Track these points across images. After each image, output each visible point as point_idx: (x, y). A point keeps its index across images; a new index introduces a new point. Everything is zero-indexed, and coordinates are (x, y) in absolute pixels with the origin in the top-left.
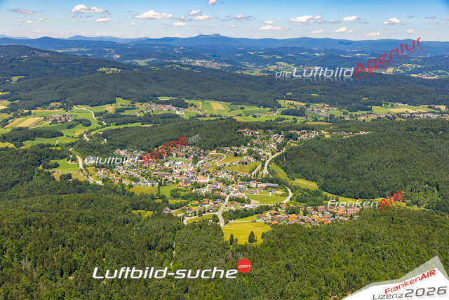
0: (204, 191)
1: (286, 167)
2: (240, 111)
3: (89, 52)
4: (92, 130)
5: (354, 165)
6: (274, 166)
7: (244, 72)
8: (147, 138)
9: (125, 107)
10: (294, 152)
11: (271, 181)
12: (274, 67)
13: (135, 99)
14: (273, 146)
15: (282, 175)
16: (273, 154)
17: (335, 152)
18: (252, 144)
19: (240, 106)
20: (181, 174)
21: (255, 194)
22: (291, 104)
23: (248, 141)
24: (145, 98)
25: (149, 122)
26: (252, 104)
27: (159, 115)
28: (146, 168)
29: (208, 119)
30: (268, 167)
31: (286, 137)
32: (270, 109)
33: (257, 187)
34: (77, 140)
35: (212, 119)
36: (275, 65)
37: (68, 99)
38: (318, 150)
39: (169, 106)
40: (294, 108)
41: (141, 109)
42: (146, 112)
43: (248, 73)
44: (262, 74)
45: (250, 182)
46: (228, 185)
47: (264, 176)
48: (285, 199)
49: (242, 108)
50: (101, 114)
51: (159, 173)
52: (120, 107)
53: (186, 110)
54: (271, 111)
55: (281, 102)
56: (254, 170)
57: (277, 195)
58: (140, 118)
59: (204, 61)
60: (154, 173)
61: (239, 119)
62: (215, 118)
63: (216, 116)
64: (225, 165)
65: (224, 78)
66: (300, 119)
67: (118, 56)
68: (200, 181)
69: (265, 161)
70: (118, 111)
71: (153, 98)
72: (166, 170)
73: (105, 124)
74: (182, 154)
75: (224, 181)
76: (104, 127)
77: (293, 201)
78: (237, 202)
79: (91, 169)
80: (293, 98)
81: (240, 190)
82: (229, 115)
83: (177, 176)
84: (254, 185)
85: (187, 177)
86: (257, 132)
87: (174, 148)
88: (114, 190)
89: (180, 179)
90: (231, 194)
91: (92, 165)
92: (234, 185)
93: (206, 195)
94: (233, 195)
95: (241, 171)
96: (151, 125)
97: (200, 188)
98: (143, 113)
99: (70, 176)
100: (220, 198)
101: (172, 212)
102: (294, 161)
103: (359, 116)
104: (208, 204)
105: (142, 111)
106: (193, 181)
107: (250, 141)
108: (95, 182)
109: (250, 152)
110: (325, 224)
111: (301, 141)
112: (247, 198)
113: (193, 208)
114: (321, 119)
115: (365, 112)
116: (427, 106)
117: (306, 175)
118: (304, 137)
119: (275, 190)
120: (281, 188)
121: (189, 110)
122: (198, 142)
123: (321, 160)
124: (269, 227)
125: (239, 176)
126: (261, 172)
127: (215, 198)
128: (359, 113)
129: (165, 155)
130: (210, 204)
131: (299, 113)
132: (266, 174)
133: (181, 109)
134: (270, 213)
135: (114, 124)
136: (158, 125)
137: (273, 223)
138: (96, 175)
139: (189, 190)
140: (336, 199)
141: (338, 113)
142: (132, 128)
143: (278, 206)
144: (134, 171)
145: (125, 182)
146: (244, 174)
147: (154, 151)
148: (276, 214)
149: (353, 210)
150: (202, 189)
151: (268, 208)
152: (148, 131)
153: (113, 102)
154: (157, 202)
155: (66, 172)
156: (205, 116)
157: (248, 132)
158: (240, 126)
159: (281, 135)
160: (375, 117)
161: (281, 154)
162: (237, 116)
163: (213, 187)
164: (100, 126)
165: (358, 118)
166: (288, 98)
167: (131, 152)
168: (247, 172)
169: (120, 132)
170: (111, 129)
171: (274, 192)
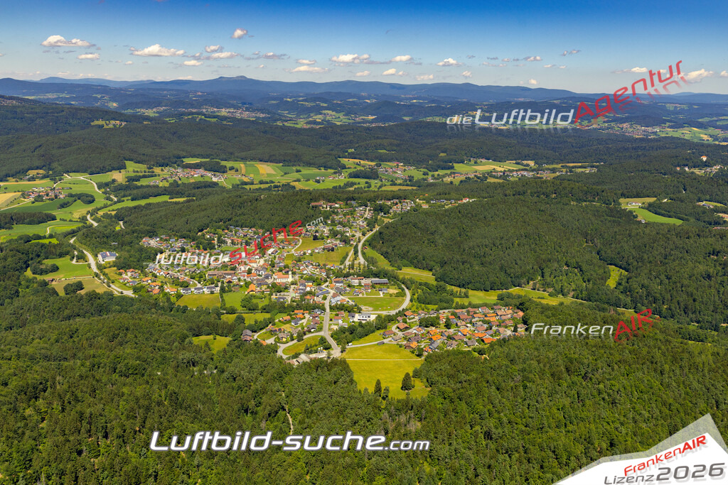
0: (291, 296)
1: (387, 253)
2: (297, 175)
3: (73, 99)
4: (99, 209)
5: (471, 244)
6: (371, 253)
7: (286, 124)
8: (184, 219)
9: (141, 174)
10: (392, 230)
11: (376, 275)
12: (320, 116)
13: (152, 163)
14: (361, 222)
15: (383, 264)
16: (364, 235)
17: (442, 228)
18: (333, 221)
19: (294, 168)
20: (249, 272)
21: (360, 295)
22: (357, 164)
23: (328, 218)
24: (166, 161)
25: (180, 194)
26: (309, 164)
27: (191, 184)
29: (257, 186)
30: (364, 254)
31: (375, 210)
32: (333, 171)
33: (360, 285)
34: (80, 225)
35: (263, 186)
36: (321, 114)
37: (55, 165)
38: (421, 225)
39: (201, 171)
40: (363, 169)
42: (171, 180)
43: (292, 125)
44: (309, 126)
45: (349, 278)
46: (320, 285)
47: (362, 267)
48: (404, 300)
49: (298, 171)
50: (107, 185)
51: (216, 272)
52: (133, 174)
53: (225, 175)
54: (335, 173)
55: (344, 161)
56: (345, 258)
57: (391, 295)
58: (165, 189)
59: (232, 110)
60: (211, 272)
61: (299, 186)
62: (267, 186)
63: (267, 183)
64: (305, 254)
65: (265, 132)
66: (375, 183)
67: (115, 105)
68: (278, 281)
69: (357, 246)
70: (131, 179)
71: (176, 161)
72: (225, 266)
73: (116, 199)
74: (240, 240)
75: (312, 279)
76: (115, 203)
77: (414, 302)
78: (343, 312)
79: (111, 272)
80: (358, 156)
81: (340, 292)
82: (284, 180)
83: (244, 276)
84: (356, 282)
85: (259, 275)
86: (336, 205)
87: (226, 231)
88: (156, 305)
89: (249, 280)
90: (328, 298)
91: (111, 264)
92: (327, 284)
93: (298, 305)
94: (333, 301)
95: (329, 261)
96: (185, 199)
97: (281, 291)
98: (167, 181)
99: (80, 286)
100: (319, 308)
101: (255, 337)
102: (394, 243)
103: (444, 176)
104: (304, 318)
105: (165, 179)
106: (270, 281)
107: (331, 217)
108: (122, 293)
109: (334, 233)
110: (486, 342)
111: (395, 214)
112: (354, 303)
113: (284, 327)
114: (399, 182)
115: (448, 172)
116: (514, 162)
117: (415, 261)
118: (397, 209)
119: (385, 287)
120: (393, 285)
121: (229, 176)
122: (259, 222)
123: (429, 240)
124: (407, 352)
125: (330, 269)
126: (356, 262)
127: (312, 308)
128: (441, 172)
129: (216, 242)
130: (307, 319)
131: (371, 174)
132: (364, 265)
133: (218, 174)
134: (398, 328)
135: (130, 198)
136: (194, 198)
137: (411, 345)
138: (121, 281)
139: (267, 296)
140: (465, 294)
141: (417, 174)
142: (158, 204)
143: (402, 314)
144: (179, 271)
145: (168, 290)
146: (335, 266)
147: (199, 237)
148: (407, 328)
149: (504, 313)
150: (285, 294)
151: (391, 319)
152: (183, 209)
153: (121, 167)
154: (229, 323)
155: (73, 280)
156: (252, 184)
157: (325, 206)
158: (313, 196)
159: (368, 208)
160: (463, 178)
161: (374, 235)
162: (295, 181)
163: (300, 290)
164: (109, 203)
165: (444, 179)
166: (352, 156)
167: (166, 240)
168: (338, 262)
169: (142, 211)
170: (127, 207)
171: (385, 292)
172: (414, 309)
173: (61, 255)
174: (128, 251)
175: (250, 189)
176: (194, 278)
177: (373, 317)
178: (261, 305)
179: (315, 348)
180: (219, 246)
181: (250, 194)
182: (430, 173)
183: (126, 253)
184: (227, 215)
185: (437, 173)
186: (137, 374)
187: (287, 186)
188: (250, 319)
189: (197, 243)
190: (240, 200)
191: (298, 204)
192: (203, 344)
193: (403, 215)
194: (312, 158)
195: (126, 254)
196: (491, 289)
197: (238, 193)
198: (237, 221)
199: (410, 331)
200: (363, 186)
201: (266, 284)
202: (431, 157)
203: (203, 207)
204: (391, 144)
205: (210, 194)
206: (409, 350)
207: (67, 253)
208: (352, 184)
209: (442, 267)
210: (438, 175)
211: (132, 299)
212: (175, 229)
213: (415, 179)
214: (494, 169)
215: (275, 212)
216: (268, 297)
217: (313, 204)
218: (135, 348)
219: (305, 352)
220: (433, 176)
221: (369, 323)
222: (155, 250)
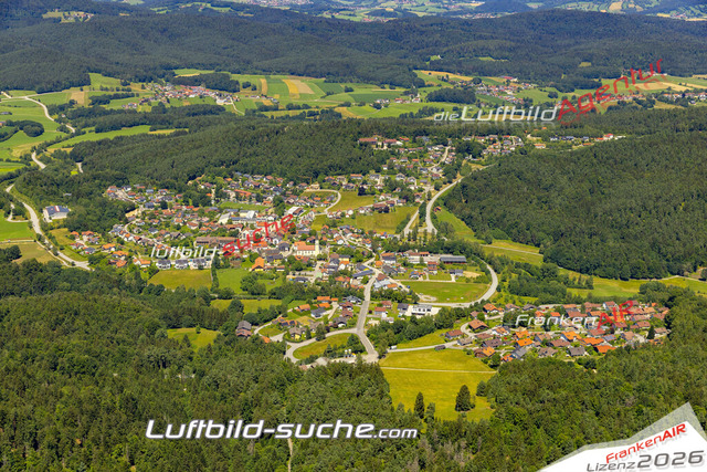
0: (316, 275)
2: (346, 97)
4: (49, 145)
6: (444, 215)
7: (337, 15)
8: (169, 160)
9: (112, 93)
10: (482, 183)
11: (448, 250)
12: (392, 3)
13: (129, 76)
14: (434, 169)
15: (464, 234)
16: (437, 189)
18: (391, 167)
19: (343, 86)
21: (421, 279)
22: (443, 80)
23: (383, 162)
24: (150, 73)
25: (166, 124)
27: (184, 108)
28: (178, 228)
29: (283, 114)
30: (434, 218)
31: (458, 151)
32: (403, 90)
33: (422, 263)
34: (21, 166)
35: (291, 113)
38: (529, 175)
39: (201, 89)
40: (451, 87)
41: (144, 97)
42: (155, 103)
43: (347, 17)
44: (372, 18)
45: (406, 253)
46: (360, 261)
47: (429, 237)
48: (486, 289)
49: (348, 90)
50: (62, 108)
51: (209, 238)
52: (99, 93)
53: (236, 95)
54: (406, 93)
55: (423, 74)
56: (404, 224)
57: (468, 280)
58: (145, 115)
60: (200, 239)
61: (347, 113)
62: (298, 112)
63: (299, 108)
64: (343, 215)
68: (300, 254)
69: (424, 205)
70: (97, 101)
71: (164, 73)
72: (222, 230)
73: (73, 130)
74: (248, 193)
75: (350, 253)
76: (73, 136)
77: (502, 292)
78: (390, 301)
79: (61, 235)
80: (445, 67)
81: (389, 272)
82: (325, 104)
84: (415, 259)
85: (271, 245)
86: (398, 143)
87: (230, 179)
88: (119, 283)
89: (256, 251)
90: (371, 282)
91: (61, 223)
92: (372, 260)
93: (323, 288)
94: (378, 285)
95: (380, 227)
96: (173, 131)
97: (301, 270)
98: (150, 104)
99: (15, 253)
100: (353, 294)
101: (256, 332)
102: (484, 203)
104: (331, 308)
105: (146, 101)
106: (286, 254)
107: (388, 161)
108: (73, 265)
109: (391, 185)
110: (600, 351)
111: (490, 158)
112: (408, 290)
113: (299, 319)
118: (494, 149)
119: (460, 268)
120: (473, 265)
121: (242, 97)
122: (279, 167)
124: (478, 361)
125: (379, 239)
126: (420, 230)
127: (345, 294)
128: (578, 93)
129: (213, 196)
130: (334, 310)
131: (463, 96)
132: (433, 234)
133: (225, 93)
134: (470, 327)
135: (93, 128)
136: (187, 130)
137: (484, 352)
138: (74, 247)
139: (280, 274)
140: (587, 283)
141: (537, 95)
142: (133, 138)
143: (481, 308)
144: (155, 236)
145: (138, 262)
146: (389, 234)
147: (188, 188)
148: (482, 328)
149: (642, 312)
150: (308, 273)
151: (461, 315)
152: (168, 145)
153: (83, 83)
154: (221, 311)
155: (7, 244)
156: (276, 109)
157: (380, 144)
158: (363, 129)
159: (447, 148)
161: (454, 189)
162: (342, 105)
163: (329, 267)
164: (64, 135)
166: (437, 67)
167: (141, 191)
168: (392, 228)
169: (110, 147)
170: (88, 142)
171: (460, 275)
172: (502, 301)
174: (86, 206)
175: (272, 117)
177: (435, 311)
178: (269, 288)
179: (341, 350)
180: (218, 201)
181: (269, 124)
182: (561, 95)
183: (82, 208)
184: (232, 155)
185: (572, 94)
186: (84, 373)
187: (330, 112)
188: (251, 306)
189: (185, 196)
190: (252, 133)
191: (339, 140)
192: (182, 338)
193: (502, 160)
194: (371, 69)
195: (82, 210)
196: (632, 277)
197: (252, 123)
198: (246, 165)
199: (487, 332)
201: (281, 258)
202: (565, 69)
203: (197, 143)
204: (502, 48)
205: (210, 124)
206: (480, 359)
208: (432, 111)
209: (556, 241)
210: (575, 98)
211: (87, 273)
212: (155, 174)
213: (535, 102)
214: (670, 89)
215: (303, 151)
216: (281, 277)
217: (363, 140)
218: (85, 338)
219: (325, 355)
221: (428, 320)
222: (124, 206)
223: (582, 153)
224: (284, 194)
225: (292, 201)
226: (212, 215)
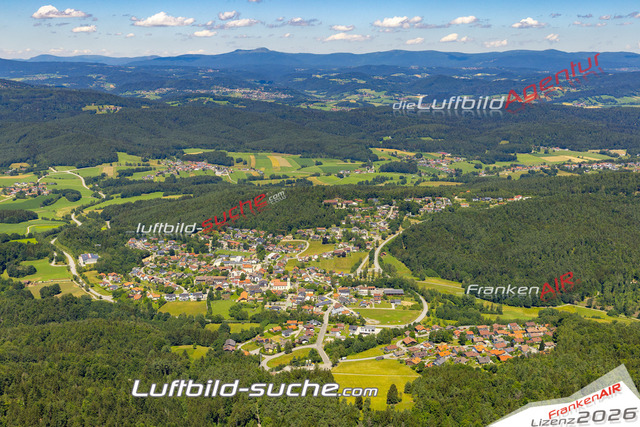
0: (287, 305)
1: (409, 260)
2: (316, 169)
3: (65, 80)
4: (85, 208)
5: (515, 251)
6: (389, 259)
7: (311, 106)
9: (135, 168)
10: (419, 233)
11: (390, 285)
12: (356, 96)
13: (148, 154)
14: (381, 224)
15: (404, 272)
16: (384, 238)
17: (482, 231)
18: (348, 222)
19: (314, 160)
20: (243, 278)
21: (368, 307)
22: (393, 155)
23: (342, 218)
24: (164, 152)
25: (176, 191)
26: (333, 155)
27: (190, 179)
28: (182, 269)
29: (267, 182)
30: (380, 260)
31: (401, 209)
32: (361, 163)
33: (369, 295)
34: (63, 224)
35: (274, 182)
36: (357, 93)
37: (40, 157)
38: (455, 228)
39: (204, 164)
40: (399, 161)
42: (167, 175)
43: (319, 108)
44: (339, 109)
45: (358, 288)
46: (322, 294)
47: (376, 276)
48: (418, 314)
49: (318, 164)
50: (96, 179)
51: (205, 277)
52: (125, 168)
53: (231, 169)
54: (363, 166)
55: (377, 151)
56: (357, 265)
57: (405, 308)
58: (159, 184)
59: (248, 90)
60: (199, 278)
61: (316, 181)
62: (279, 181)
63: (279, 178)
64: (310, 259)
65: (284, 117)
66: (411, 178)
67: (112, 86)
68: (275, 288)
69: (373, 251)
70: (122, 174)
71: (176, 152)
72: (216, 271)
73: (104, 196)
74: (238, 243)
75: (314, 288)
76: (104, 200)
77: (431, 317)
78: (343, 324)
79: (91, 275)
80: (395, 145)
81: (344, 302)
82: (300, 175)
83: (236, 282)
85: (254, 282)
86: (354, 203)
87: (223, 233)
88: (135, 311)
89: (241, 286)
90: (329, 309)
91: (92, 267)
92: (331, 293)
93: (292, 315)
94: (334, 312)
95: (338, 268)
96: (180, 196)
97: (276, 300)
98: (164, 176)
99: (56, 289)
100: (315, 319)
101: (239, 348)
102: (419, 249)
103: (501, 170)
104: (297, 329)
105: (161, 173)
106: (264, 289)
107: (346, 217)
108: (101, 298)
109: (348, 236)
110: (501, 360)
111: (425, 215)
112: (358, 315)
113: (273, 338)
114: (442, 176)
115: (508, 164)
116: (599, 151)
117: (443, 270)
118: (429, 208)
119: (399, 298)
120: (409, 296)
121: (236, 169)
122: (262, 223)
123: (462, 246)
124: (408, 368)
125: (338, 277)
126: (370, 270)
127: (307, 319)
128: (498, 165)
129: (210, 245)
130: (300, 330)
131: (409, 168)
132: (379, 273)
133: (223, 167)
134: (404, 342)
135: (119, 195)
136: (192, 195)
137: (414, 361)
138: (101, 285)
139: (260, 304)
140: (497, 309)
141: (466, 166)
142: (150, 201)
143: (413, 329)
144: (164, 276)
145: (151, 296)
146: (344, 274)
147: (191, 239)
148: (413, 343)
149: (536, 330)
150: (281, 303)
151: (397, 333)
152: (177, 207)
153: (113, 160)
154: (213, 333)
155: (50, 282)
156: (262, 179)
157: (340, 204)
158: (327, 193)
159: (392, 207)
160: (525, 171)
161: (397, 238)
162: (313, 176)
163: (298, 299)
164: (97, 200)
165: (500, 173)
166: (388, 145)
167: (154, 242)
168: (348, 269)
169: (131, 209)
170: (115, 205)
171: (399, 304)
172: (430, 323)
173: (40, 257)
174: (112, 253)
175: (258, 185)
176: (180, 284)
177: (377, 331)
178: (250, 315)
179: (303, 360)
180: (214, 249)
181: (256, 191)
182: (484, 166)
183: (109, 255)
185: (493, 165)
186: (105, 378)
187: (304, 181)
188: (236, 328)
189: (189, 246)
190: (241, 197)
191: (308, 202)
192: (182, 353)
193: (434, 216)
194: (337, 147)
195: (109, 257)
196: (533, 306)
197: (243, 190)
198: (236, 221)
199: (417, 346)
200: (396, 182)
201: (261, 292)
202: (488, 146)
203: (200, 205)
204: (439, 130)
205: (210, 190)
206: (410, 366)
207: (46, 255)
208: (383, 179)
209: (474, 277)
210: (495, 168)
211: (111, 304)
213: (464, 172)
214: (570, 161)
215: (280, 210)
216: (261, 306)
217: (326, 201)
219: (291, 364)
220: (487, 169)
221: (371, 337)
222: (141, 253)
223: (496, 210)
224: (265, 243)
225: (271, 249)
226: (208, 260)
